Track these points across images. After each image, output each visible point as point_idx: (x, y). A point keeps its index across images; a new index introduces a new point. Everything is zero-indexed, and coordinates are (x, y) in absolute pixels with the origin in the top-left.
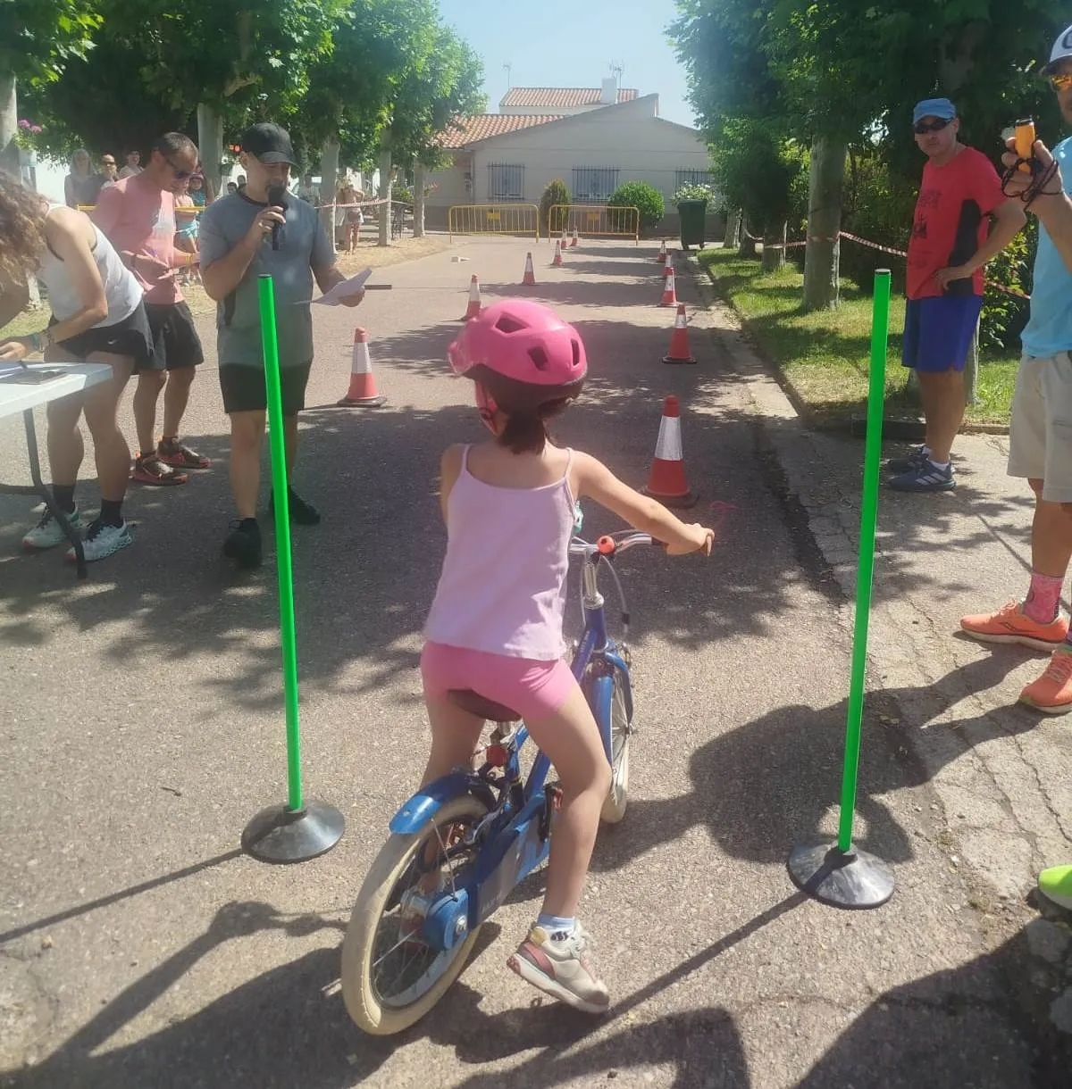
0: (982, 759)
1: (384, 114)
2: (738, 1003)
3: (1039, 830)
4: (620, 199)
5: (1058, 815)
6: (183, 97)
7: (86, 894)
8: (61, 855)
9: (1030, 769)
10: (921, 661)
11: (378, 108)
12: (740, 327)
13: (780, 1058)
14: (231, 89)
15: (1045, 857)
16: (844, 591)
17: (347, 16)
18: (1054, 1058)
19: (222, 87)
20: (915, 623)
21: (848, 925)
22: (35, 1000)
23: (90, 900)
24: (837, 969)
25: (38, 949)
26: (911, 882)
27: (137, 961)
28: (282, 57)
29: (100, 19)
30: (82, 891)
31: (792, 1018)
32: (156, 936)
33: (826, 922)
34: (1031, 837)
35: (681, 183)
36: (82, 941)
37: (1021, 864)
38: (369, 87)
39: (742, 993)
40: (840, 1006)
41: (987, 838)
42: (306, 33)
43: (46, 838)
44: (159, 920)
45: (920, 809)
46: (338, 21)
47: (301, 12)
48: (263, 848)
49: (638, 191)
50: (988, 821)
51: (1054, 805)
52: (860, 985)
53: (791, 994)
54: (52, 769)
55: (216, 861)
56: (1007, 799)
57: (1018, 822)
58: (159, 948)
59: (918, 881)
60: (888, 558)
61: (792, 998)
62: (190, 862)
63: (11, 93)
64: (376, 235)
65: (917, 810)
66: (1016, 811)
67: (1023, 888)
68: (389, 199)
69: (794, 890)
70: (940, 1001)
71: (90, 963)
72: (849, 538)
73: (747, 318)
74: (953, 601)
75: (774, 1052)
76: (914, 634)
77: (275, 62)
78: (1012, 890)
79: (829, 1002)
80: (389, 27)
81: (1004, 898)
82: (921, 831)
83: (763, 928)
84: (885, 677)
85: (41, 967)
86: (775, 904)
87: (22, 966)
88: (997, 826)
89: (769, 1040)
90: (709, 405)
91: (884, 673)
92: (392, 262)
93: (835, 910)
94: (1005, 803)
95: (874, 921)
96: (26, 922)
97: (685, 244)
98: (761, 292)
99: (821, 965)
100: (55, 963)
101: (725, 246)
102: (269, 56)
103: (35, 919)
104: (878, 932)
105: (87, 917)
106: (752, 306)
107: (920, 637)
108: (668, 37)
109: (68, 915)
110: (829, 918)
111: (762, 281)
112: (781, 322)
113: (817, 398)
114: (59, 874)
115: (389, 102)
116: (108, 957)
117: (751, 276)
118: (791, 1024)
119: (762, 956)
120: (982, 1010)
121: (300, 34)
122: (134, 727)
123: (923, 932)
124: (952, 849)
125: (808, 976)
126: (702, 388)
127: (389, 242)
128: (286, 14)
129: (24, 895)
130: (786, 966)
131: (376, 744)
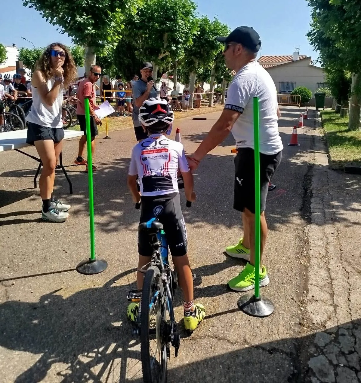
0: (332, 279)
1: (211, 64)
2: (198, 335)
3: (340, 305)
4: (296, 93)
5: (350, 301)
6: (146, 59)
7: (29, 273)
8: (28, 263)
9: (349, 285)
10: (328, 246)
11: (209, 62)
12: (323, 135)
13: (203, 353)
14: (160, 57)
15: (337, 313)
16: (312, 221)
17: (198, 34)
18: (302, 375)
19: (158, 56)
20: (332, 234)
21: (249, 321)
22: (4, 297)
23: (30, 275)
24: (237, 332)
25: (11, 285)
26: (280, 312)
27: (33, 292)
28: (176, 47)
29: (121, 37)
30: (29, 272)
31: (213, 343)
32: (41, 287)
33: (242, 318)
34: (335, 306)
35: (319, 87)
36: (22, 285)
37: (327, 314)
38: (206, 56)
39: (201, 333)
40: (232, 343)
41: (319, 304)
42: (184, 39)
43: (27, 258)
44: (44, 283)
45: (298, 291)
46: (195, 35)
47: (183, 33)
48: (80, 269)
49: (302, 90)
50: (322, 299)
51: (351, 298)
52: (242, 339)
53: (217, 336)
54: (37, 241)
55: (67, 271)
56: (334, 294)
57: (334, 301)
58: (40, 290)
59: (283, 312)
60: (334, 212)
61: (217, 338)
62: (60, 270)
63: (94, 59)
64: (208, 104)
65: (297, 292)
66: (334, 298)
67: (322, 322)
68: (213, 92)
69: (237, 307)
70: (268, 349)
71: (21, 290)
72: (323, 205)
73: (326, 132)
74: (351, 228)
75: (201, 351)
76: (330, 238)
77: (174, 48)
78: (318, 322)
79: (229, 341)
80: (213, 37)
81: (314, 324)
82: (295, 298)
83: (219, 316)
84: (311, 249)
85: (9, 289)
86: (227, 310)
87: (5, 288)
88: (325, 301)
89: (202, 347)
90: (297, 159)
91: (311, 248)
92: (212, 112)
93: (247, 316)
94: (332, 295)
95: (260, 321)
96: (11, 277)
97: (317, 108)
98: (337, 124)
99: (232, 330)
100: (13, 289)
101: (332, 109)
102: (172, 46)
103: (13, 277)
104: (259, 325)
105: (27, 279)
106: (330, 128)
107: (331, 239)
108: (307, 37)
109: (22, 277)
110: (244, 317)
111: (339, 121)
112: (338, 134)
113: (336, 159)
114: (25, 268)
115: (213, 60)
116: (26, 290)
117: (336, 119)
118: (211, 345)
119: (214, 324)
120: (282, 354)
121: (182, 39)
122: (64, 233)
123: (275, 327)
124: (303, 305)
125: (226, 332)
126: (298, 154)
127: (212, 106)
128: (178, 34)
129: (14, 271)
130: (220, 328)
131: (128, 247)
